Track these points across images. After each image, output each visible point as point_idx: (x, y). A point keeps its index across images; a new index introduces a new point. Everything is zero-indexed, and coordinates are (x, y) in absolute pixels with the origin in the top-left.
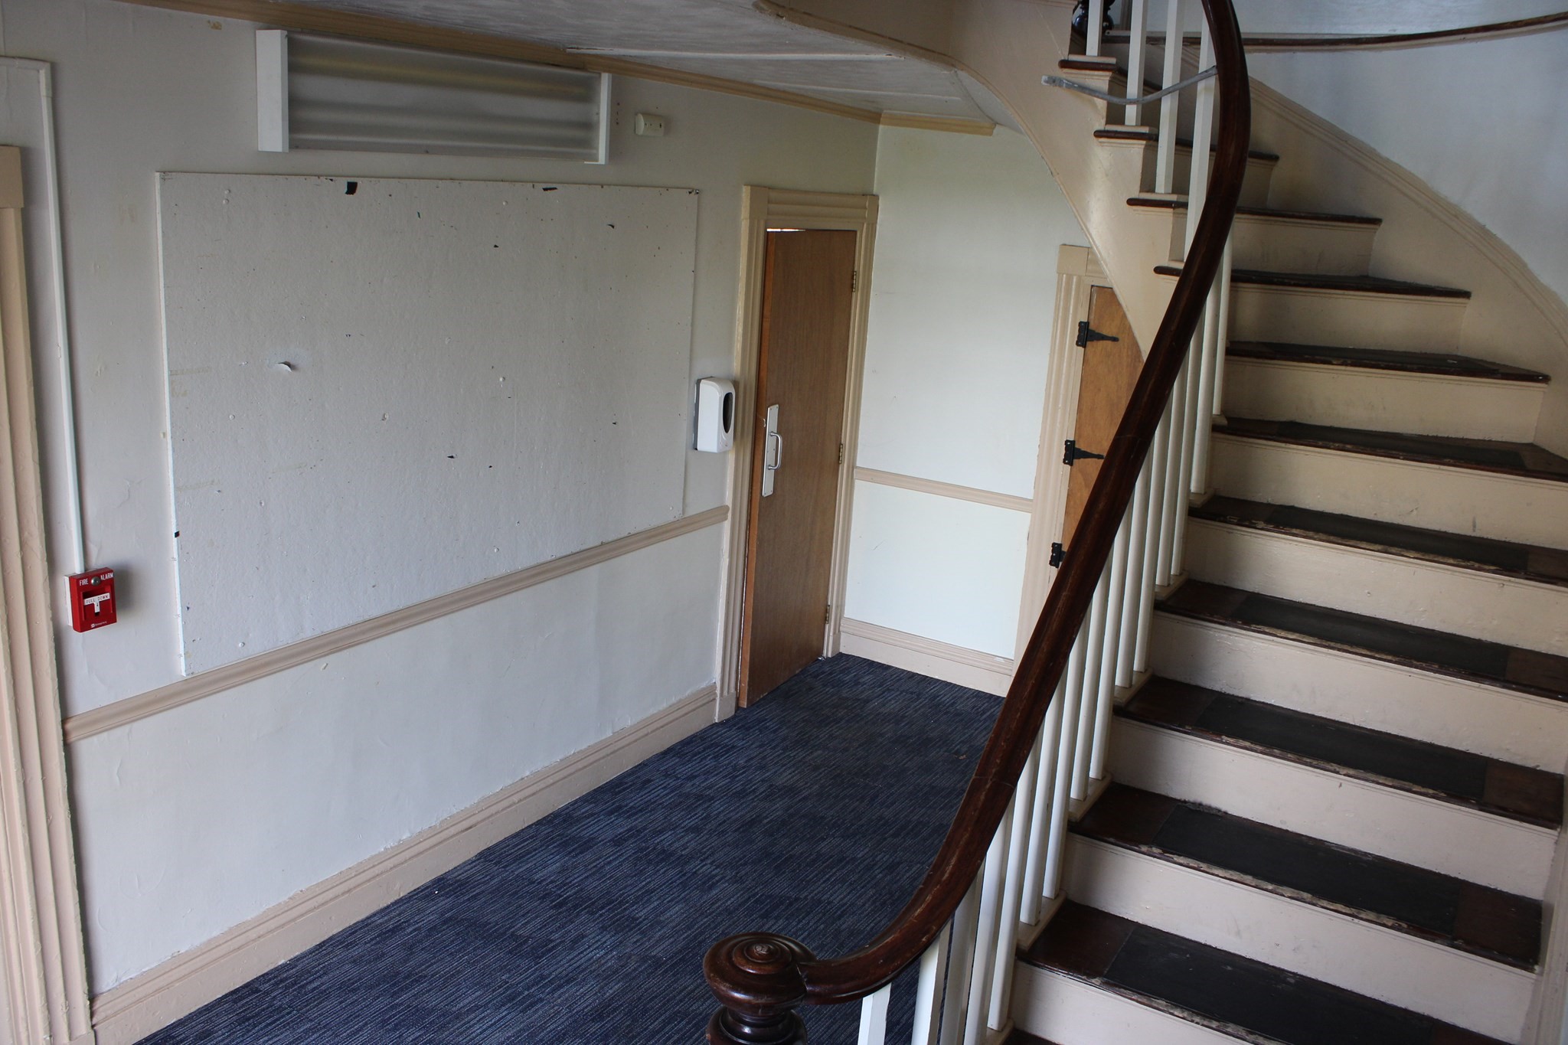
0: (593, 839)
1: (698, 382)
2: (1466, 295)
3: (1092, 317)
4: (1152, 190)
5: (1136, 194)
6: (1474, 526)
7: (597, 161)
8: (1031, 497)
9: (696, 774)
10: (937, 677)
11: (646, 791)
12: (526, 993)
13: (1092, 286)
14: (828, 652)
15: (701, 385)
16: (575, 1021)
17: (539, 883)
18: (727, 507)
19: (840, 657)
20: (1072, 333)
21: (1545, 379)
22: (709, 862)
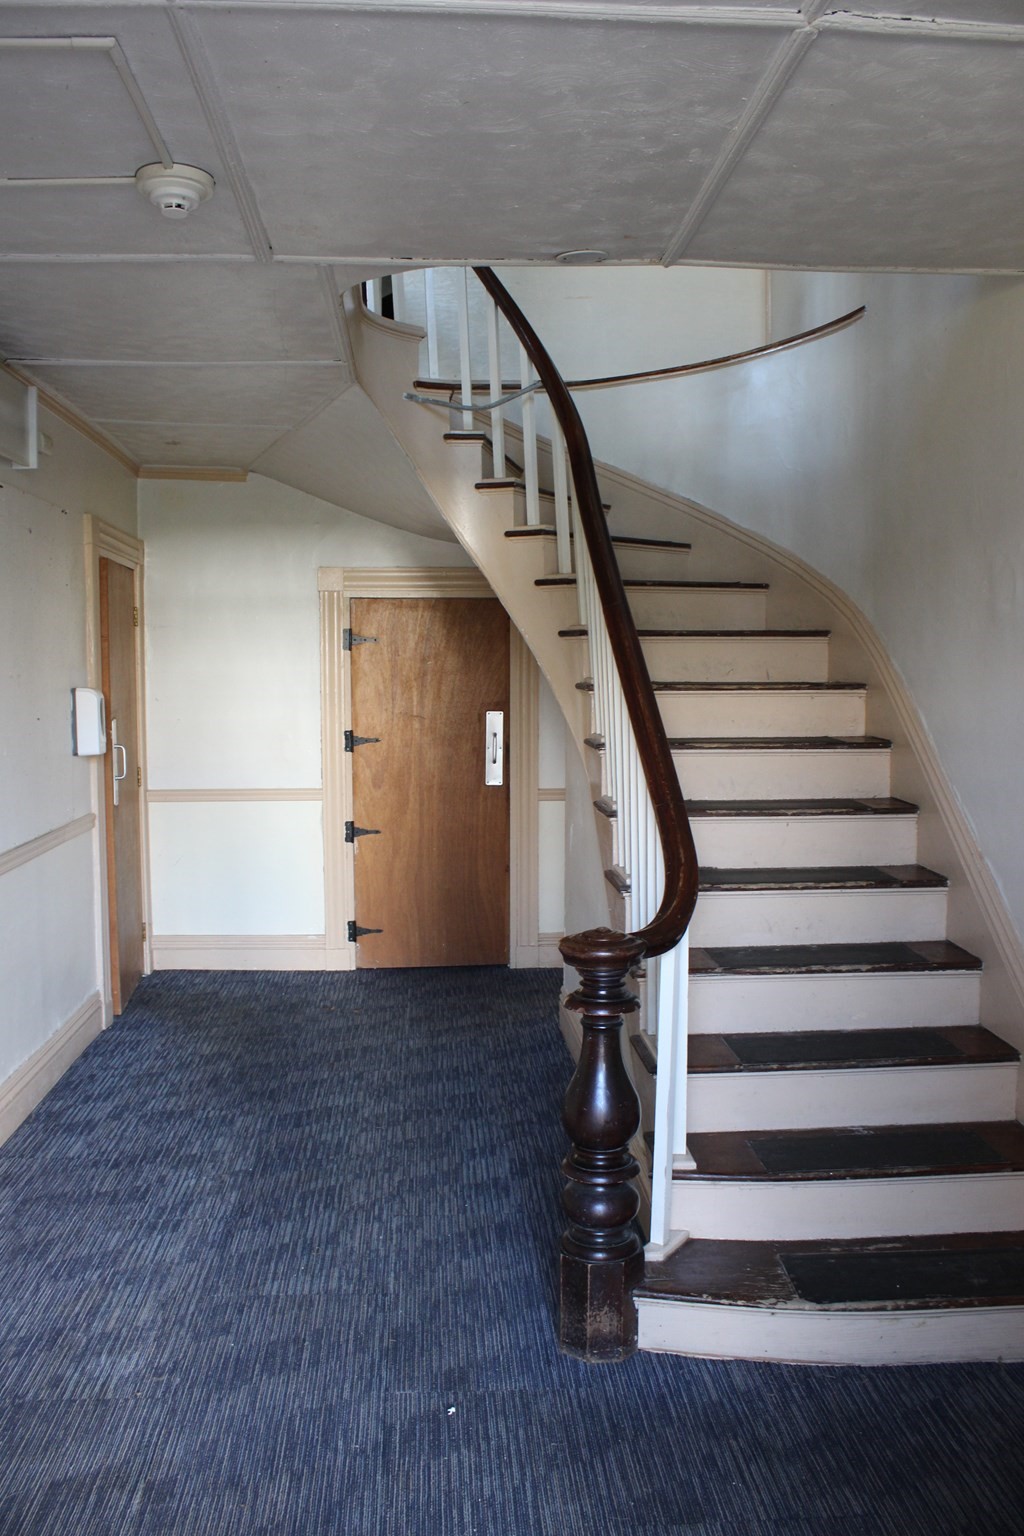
0: (91, 1120)
1: (73, 691)
2: (688, 546)
3: (353, 625)
4: (491, 475)
5: (479, 480)
6: (768, 675)
7: (28, 465)
8: (319, 786)
9: (129, 1061)
10: (255, 969)
11: (99, 1082)
12: (161, 1221)
13: (351, 598)
14: (147, 971)
15: (77, 693)
16: (227, 1223)
17: (79, 1157)
18: (94, 815)
19: (156, 973)
20: (339, 639)
21: (766, 586)
22: (210, 1108)
